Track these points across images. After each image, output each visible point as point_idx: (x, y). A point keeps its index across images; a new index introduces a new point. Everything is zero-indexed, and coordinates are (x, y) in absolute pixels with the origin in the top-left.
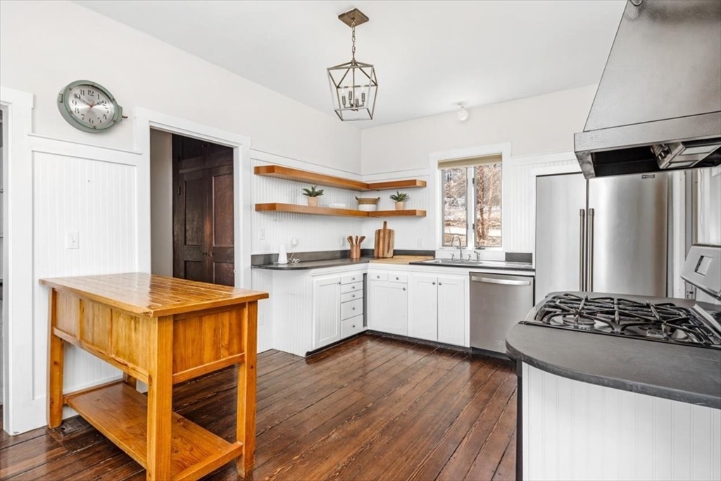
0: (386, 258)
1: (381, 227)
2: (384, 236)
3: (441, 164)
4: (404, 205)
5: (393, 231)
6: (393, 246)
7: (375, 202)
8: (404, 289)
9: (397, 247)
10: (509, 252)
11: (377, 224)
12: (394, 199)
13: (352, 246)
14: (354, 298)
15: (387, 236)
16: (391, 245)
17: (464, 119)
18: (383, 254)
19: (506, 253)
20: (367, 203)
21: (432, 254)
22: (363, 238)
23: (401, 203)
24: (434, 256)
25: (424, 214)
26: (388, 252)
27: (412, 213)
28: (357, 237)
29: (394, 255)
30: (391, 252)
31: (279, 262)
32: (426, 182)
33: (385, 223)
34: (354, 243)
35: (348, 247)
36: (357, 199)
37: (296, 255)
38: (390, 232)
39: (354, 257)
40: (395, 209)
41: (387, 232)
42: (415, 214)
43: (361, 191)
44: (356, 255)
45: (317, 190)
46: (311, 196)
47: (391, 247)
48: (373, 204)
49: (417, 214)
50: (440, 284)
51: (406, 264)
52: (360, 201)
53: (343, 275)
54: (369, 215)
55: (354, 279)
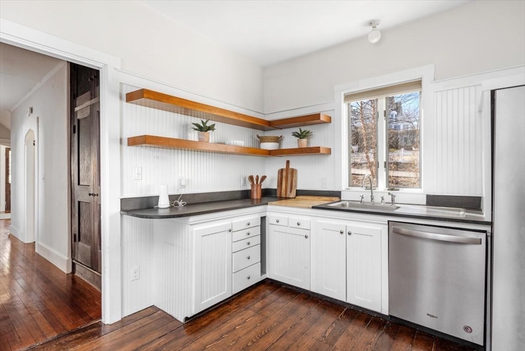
0: (289, 198)
1: (284, 167)
2: (287, 175)
3: (348, 97)
4: (308, 143)
5: (296, 170)
6: (296, 186)
7: (278, 140)
8: (306, 237)
9: (300, 187)
10: (432, 194)
11: (279, 163)
12: (297, 136)
13: (253, 185)
14: (248, 246)
15: (289, 176)
16: (294, 184)
17: (375, 40)
18: (286, 194)
19: (427, 196)
20: (268, 142)
21: (337, 194)
22: (264, 178)
23: (304, 141)
24: (340, 197)
25: (329, 151)
26: (291, 192)
27: (315, 151)
28: (258, 176)
29: (296, 195)
30: (294, 192)
31: (159, 206)
32: (330, 117)
33: (288, 162)
34: (255, 183)
35: (249, 187)
36: (258, 137)
37: (184, 197)
38: (293, 171)
39: (255, 198)
40: (297, 147)
41: (290, 171)
42: (319, 151)
43: (263, 129)
44: (256, 195)
45: (208, 125)
46: (201, 131)
47: (293, 187)
48: (275, 142)
49: (321, 152)
50: (350, 234)
51: (309, 208)
52: (262, 140)
53: (235, 220)
54: (270, 153)
55: (249, 224)
